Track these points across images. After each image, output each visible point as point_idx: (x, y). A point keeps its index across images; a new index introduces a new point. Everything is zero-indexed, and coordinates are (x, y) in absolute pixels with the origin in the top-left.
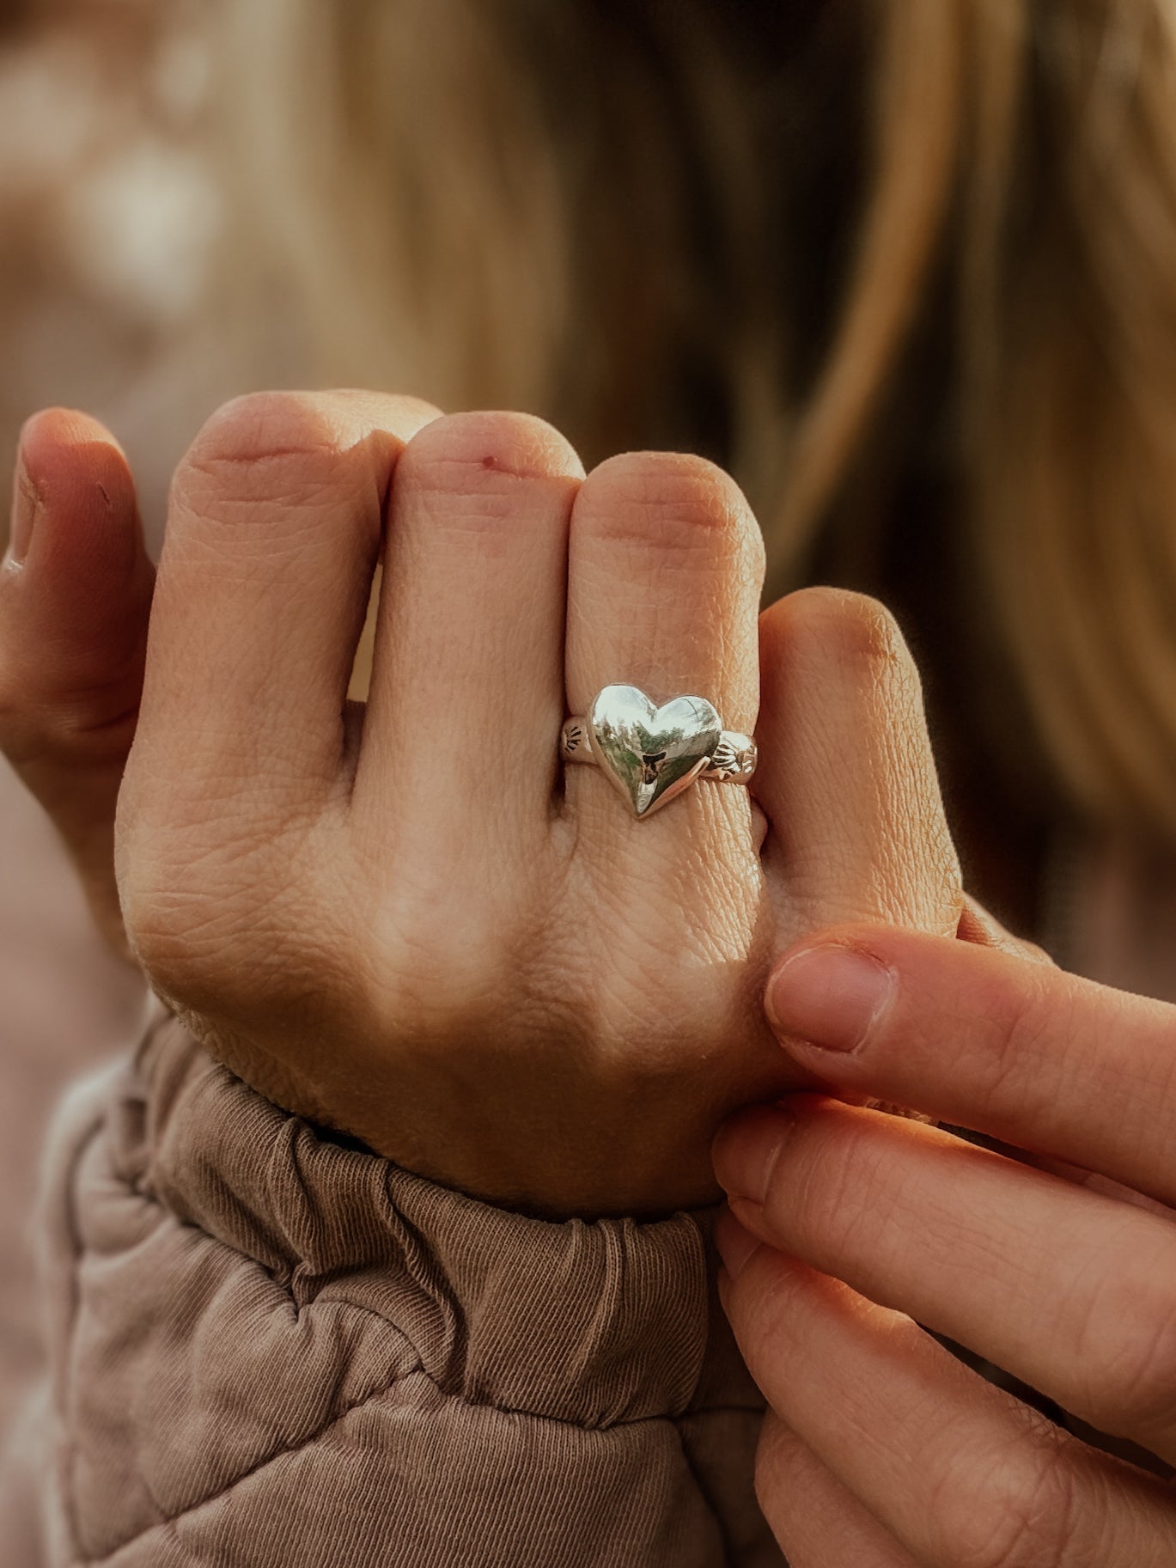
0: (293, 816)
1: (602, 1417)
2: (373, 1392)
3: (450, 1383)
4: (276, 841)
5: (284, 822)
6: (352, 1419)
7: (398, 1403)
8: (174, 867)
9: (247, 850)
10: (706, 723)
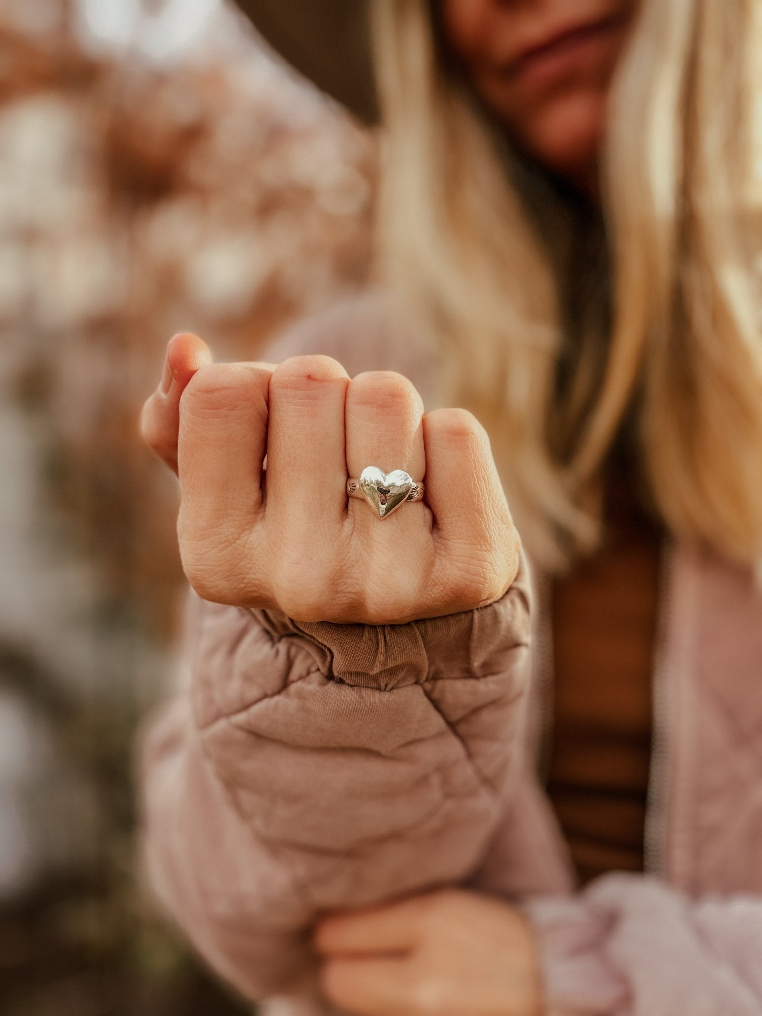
0: (243, 531)
1: (386, 686)
2: (301, 678)
3: (330, 677)
4: (237, 542)
5: (240, 534)
6: (293, 688)
7: (310, 683)
8: (199, 556)
9: (226, 547)
10: (405, 480)
